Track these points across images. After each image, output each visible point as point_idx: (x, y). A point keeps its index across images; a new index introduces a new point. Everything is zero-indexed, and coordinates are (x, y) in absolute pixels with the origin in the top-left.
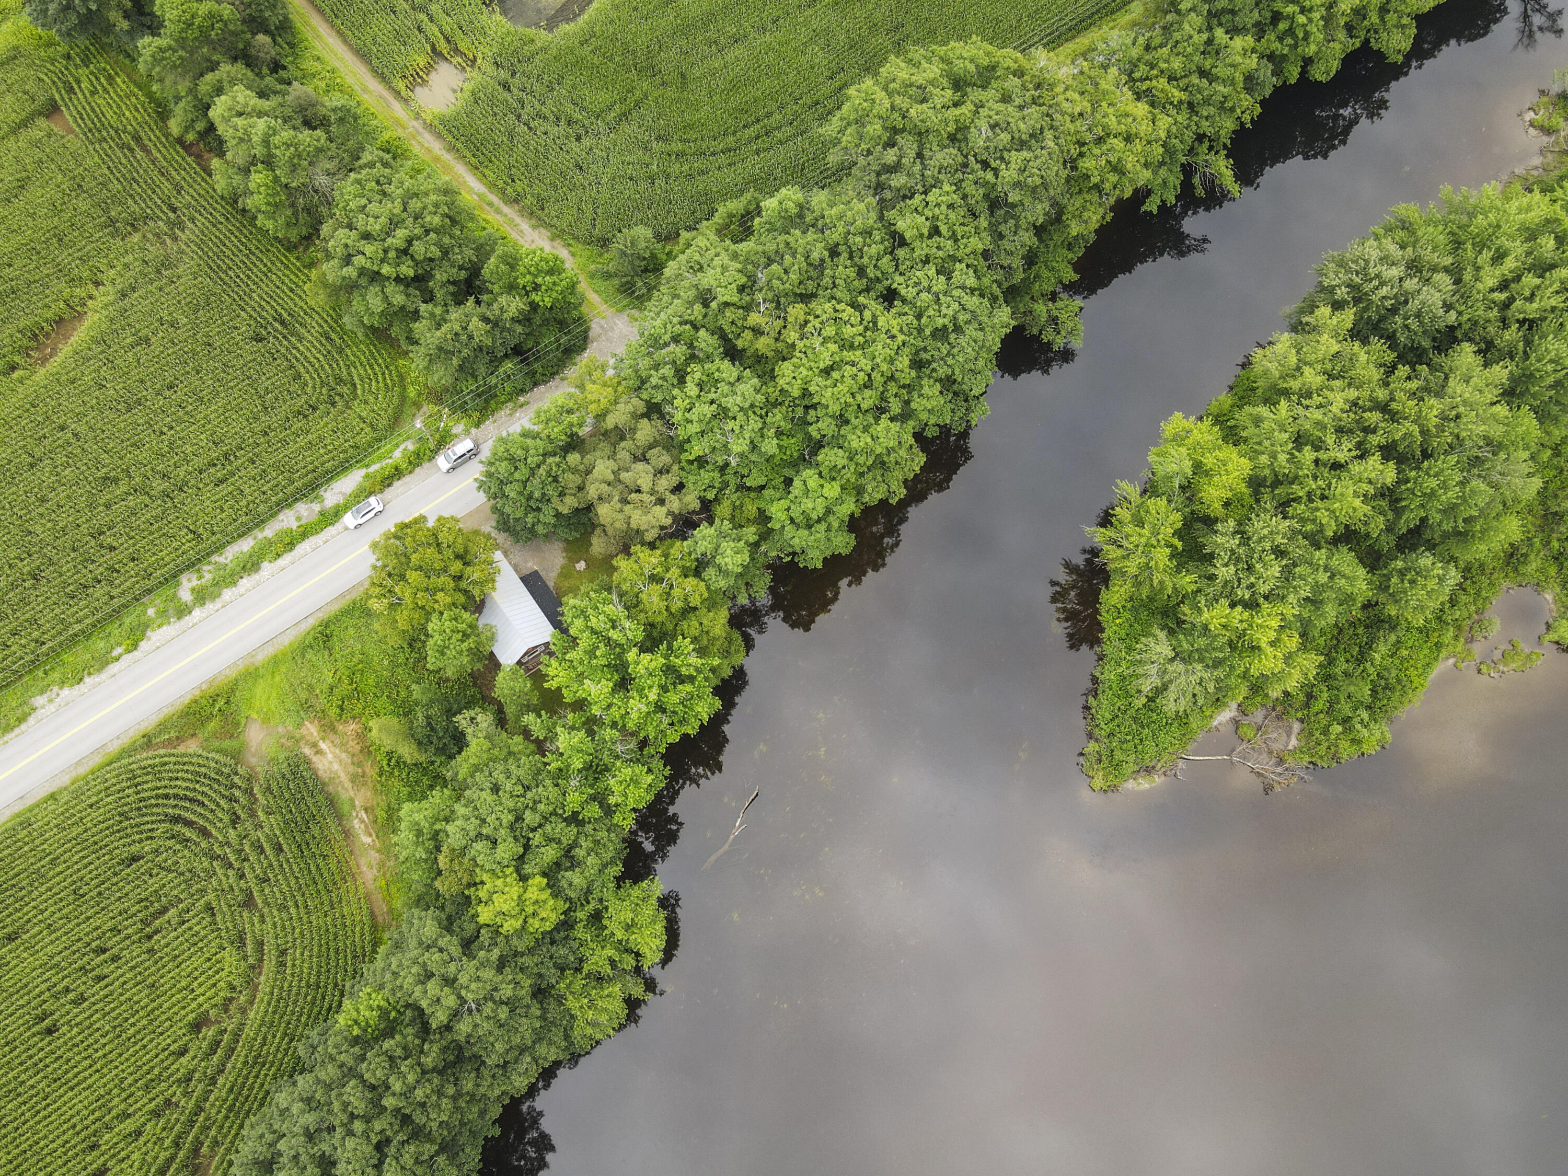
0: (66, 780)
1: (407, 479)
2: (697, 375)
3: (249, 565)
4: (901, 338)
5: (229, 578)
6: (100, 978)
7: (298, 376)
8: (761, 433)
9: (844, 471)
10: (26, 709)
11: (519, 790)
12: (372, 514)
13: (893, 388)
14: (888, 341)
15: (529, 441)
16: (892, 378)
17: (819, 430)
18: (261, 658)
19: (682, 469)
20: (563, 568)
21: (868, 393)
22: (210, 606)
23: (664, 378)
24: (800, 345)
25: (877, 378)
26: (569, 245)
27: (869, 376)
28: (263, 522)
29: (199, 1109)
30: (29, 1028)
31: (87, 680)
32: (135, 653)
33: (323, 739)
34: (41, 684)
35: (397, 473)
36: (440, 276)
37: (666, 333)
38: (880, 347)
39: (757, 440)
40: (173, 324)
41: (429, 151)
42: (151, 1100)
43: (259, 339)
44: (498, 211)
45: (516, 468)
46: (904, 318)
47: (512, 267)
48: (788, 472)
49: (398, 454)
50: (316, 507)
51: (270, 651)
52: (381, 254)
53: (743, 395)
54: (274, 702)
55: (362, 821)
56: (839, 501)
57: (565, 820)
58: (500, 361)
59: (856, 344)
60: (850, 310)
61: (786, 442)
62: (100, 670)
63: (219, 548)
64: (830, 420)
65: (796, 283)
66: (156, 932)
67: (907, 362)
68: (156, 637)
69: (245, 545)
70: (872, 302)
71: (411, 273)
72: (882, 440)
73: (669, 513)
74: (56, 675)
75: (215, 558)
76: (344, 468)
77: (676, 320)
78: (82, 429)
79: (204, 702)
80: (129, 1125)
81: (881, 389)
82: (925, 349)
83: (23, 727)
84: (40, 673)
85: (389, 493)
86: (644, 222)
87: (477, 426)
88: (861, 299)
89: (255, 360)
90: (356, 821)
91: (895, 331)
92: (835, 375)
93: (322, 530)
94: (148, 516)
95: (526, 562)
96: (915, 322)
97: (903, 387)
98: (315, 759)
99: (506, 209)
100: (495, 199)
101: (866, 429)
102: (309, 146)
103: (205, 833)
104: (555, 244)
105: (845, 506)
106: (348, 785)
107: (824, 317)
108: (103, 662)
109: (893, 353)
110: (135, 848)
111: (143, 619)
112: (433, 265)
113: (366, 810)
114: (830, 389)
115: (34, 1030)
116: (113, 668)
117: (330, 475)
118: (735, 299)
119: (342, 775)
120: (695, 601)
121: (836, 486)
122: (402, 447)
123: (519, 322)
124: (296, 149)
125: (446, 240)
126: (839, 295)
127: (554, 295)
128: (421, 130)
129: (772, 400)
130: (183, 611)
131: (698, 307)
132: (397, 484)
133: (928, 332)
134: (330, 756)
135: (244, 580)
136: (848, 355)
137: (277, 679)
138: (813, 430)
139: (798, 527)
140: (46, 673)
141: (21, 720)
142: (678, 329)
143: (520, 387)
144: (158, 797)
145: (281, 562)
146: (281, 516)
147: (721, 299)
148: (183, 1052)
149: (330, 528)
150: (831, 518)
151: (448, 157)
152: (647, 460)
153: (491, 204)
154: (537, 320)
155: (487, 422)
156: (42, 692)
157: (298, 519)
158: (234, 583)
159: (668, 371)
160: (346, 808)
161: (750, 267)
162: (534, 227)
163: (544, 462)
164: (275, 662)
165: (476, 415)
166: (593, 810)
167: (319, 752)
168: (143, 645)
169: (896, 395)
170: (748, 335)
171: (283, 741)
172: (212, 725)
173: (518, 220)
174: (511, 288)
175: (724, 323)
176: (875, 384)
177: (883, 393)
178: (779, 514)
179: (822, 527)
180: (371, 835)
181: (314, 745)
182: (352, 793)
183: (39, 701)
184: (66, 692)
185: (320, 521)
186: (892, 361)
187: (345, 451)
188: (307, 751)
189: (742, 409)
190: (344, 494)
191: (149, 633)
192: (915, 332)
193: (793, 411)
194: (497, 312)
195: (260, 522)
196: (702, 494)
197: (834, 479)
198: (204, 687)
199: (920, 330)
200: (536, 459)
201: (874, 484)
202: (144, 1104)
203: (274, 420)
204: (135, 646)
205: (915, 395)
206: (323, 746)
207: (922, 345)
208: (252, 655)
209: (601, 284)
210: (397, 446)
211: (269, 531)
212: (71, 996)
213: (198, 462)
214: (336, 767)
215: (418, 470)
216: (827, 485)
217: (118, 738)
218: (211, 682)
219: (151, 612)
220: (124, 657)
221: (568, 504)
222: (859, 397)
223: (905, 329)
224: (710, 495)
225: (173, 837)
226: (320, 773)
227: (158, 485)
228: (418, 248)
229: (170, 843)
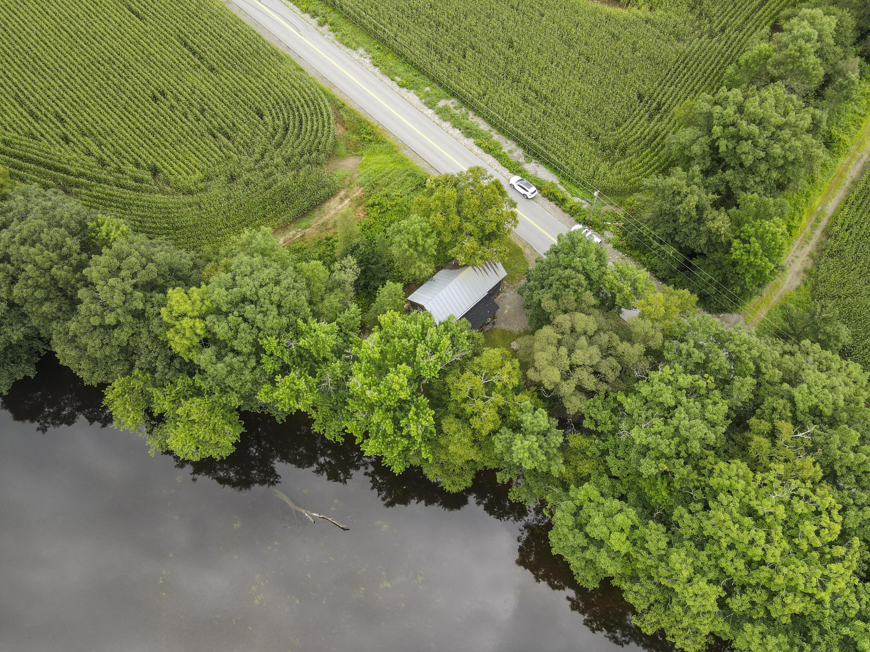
0: (312, 74)
1: (558, 209)
2: (702, 383)
3: (469, 131)
4: (826, 596)
5: (457, 124)
6: (185, 115)
7: (618, 125)
8: (661, 456)
9: (644, 553)
10: (354, 45)
11: (275, 298)
12: (523, 192)
13: (761, 597)
14: (814, 581)
15: (593, 256)
16: (772, 595)
17: (681, 517)
18: (404, 153)
19: (607, 395)
20: (511, 332)
21: (740, 564)
22: (436, 118)
23: (689, 355)
24: (771, 476)
25: (764, 573)
26: (806, 284)
27: (762, 563)
28: (503, 132)
29: (99, 181)
30: (157, 89)
31: (377, 69)
32: (398, 88)
33: (351, 200)
34: (371, 49)
35: (560, 202)
36: (729, 175)
37: (737, 345)
38: (802, 570)
39: (653, 454)
40: (634, 50)
41: (846, 169)
42: (108, 156)
43: (640, 97)
44: (814, 227)
45: (567, 254)
46: (853, 597)
47: (757, 216)
48: (632, 496)
49: (577, 200)
50: (522, 160)
51: (410, 156)
52: (728, 121)
53: (692, 426)
54: (375, 167)
55: (294, 235)
56: (614, 555)
57: (255, 340)
58: (674, 243)
59: (796, 541)
60: (838, 528)
61: (661, 485)
62: (384, 73)
63: (477, 112)
64: (695, 526)
65: (846, 462)
66: (214, 136)
67: (797, 608)
68: (412, 96)
69: (484, 126)
70: (858, 555)
71: (722, 149)
72: (690, 589)
73: (557, 385)
74: (378, 53)
75: (471, 114)
76: (555, 169)
77: (755, 353)
78: (544, 23)
79: (369, 128)
80: (94, 148)
81: (753, 582)
82: (823, 633)
83: (344, 47)
84: (377, 46)
85: (545, 202)
86: (854, 336)
87: (616, 247)
88: (856, 542)
89: (623, 98)
90: (294, 232)
91: (830, 586)
92: (748, 521)
93: (505, 166)
94: (491, 68)
95: (509, 304)
96: (853, 613)
97: (768, 612)
98: (337, 199)
99: (818, 232)
100: (824, 222)
101: (698, 570)
102: (807, 64)
103: (279, 145)
104: (802, 274)
105: (608, 561)
106: (320, 222)
107: (814, 498)
108: (390, 74)
109: (801, 588)
110: (267, 113)
111: (422, 86)
112: (737, 167)
113: (303, 236)
114: (728, 517)
115: (155, 91)
116: (387, 80)
117: (548, 163)
118: (801, 406)
119: (327, 217)
120: (476, 422)
121: (625, 548)
122: (583, 202)
123: (710, 240)
124: (799, 57)
125: (763, 167)
126: (852, 513)
127: (745, 257)
128: (862, 161)
129: (701, 463)
130: (430, 105)
131: (778, 374)
132: (552, 204)
133: (846, 631)
134: (340, 207)
135: (458, 131)
136: (778, 532)
137: (391, 165)
138: (679, 511)
139: (575, 515)
140: (378, 48)
141: (347, 45)
142: (746, 356)
143: (657, 268)
144: (300, 116)
145: (476, 149)
146: (509, 142)
147: (795, 392)
148: (138, 165)
149: (508, 171)
150: (593, 549)
151: (847, 183)
152: (604, 357)
153: (818, 220)
154: (717, 256)
155: (621, 253)
156: (366, 50)
157: (510, 152)
158: (454, 127)
159: (698, 356)
160: (303, 224)
161: (845, 415)
162: (811, 256)
163: (578, 271)
164: (402, 161)
165: (623, 243)
166: (269, 366)
167: (342, 200)
168: (404, 91)
169: (753, 603)
170: (765, 426)
171: (348, 178)
172: (355, 137)
173: (813, 243)
174: (738, 223)
175: (769, 401)
176: (755, 574)
177: (750, 585)
178: (583, 492)
179: (582, 541)
180: (284, 242)
181: (346, 197)
182: (315, 225)
183: (361, 51)
184: (368, 61)
185: (511, 163)
186: (792, 589)
187: (567, 164)
188: (342, 193)
189: (677, 429)
190: (536, 173)
191: (412, 91)
192: (839, 616)
193: (697, 488)
194: (710, 216)
195: (502, 131)
196: (586, 416)
197: (634, 544)
198: (380, 127)
199: (845, 621)
200: (579, 264)
201: (643, 592)
202: (107, 154)
203: (579, 117)
204: (402, 86)
205: (761, 628)
206: (347, 201)
207: (827, 627)
208: (406, 147)
209: (778, 315)
210: (583, 199)
211: (496, 137)
212: (175, 103)
213: (536, 85)
214: (333, 212)
215: (567, 215)
216: (624, 537)
217: (341, 92)
218: (385, 130)
219: (428, 89)
220: (395, 83)
221: (548, 304)
222: (731, 554)
223: (839, 601)
224: (587, 424)
225: (275, 129)
226: (327, 204)
227: (514, 69)
228: (746, 146)
229: (271, 129)
